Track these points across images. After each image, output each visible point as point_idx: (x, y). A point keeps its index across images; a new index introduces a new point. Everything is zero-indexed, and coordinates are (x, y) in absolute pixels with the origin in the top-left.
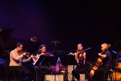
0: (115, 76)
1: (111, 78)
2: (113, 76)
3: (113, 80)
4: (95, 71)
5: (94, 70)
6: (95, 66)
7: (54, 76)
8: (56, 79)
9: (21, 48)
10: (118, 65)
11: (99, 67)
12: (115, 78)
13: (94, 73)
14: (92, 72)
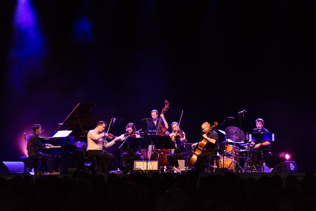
0: (223, 163)
1: (218, 165)
2: (221, 162)
3: (220, 167)
4: (198, 156)
5: (196, 154)
6: (197, 149)
7: (145, 163)
8: (148, 166)
9: (104, 127)
10: (226, 147)
11: (203, 151)
12: (222, 165)
13: (196, 159)
14: (195, 157)
